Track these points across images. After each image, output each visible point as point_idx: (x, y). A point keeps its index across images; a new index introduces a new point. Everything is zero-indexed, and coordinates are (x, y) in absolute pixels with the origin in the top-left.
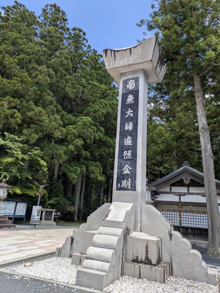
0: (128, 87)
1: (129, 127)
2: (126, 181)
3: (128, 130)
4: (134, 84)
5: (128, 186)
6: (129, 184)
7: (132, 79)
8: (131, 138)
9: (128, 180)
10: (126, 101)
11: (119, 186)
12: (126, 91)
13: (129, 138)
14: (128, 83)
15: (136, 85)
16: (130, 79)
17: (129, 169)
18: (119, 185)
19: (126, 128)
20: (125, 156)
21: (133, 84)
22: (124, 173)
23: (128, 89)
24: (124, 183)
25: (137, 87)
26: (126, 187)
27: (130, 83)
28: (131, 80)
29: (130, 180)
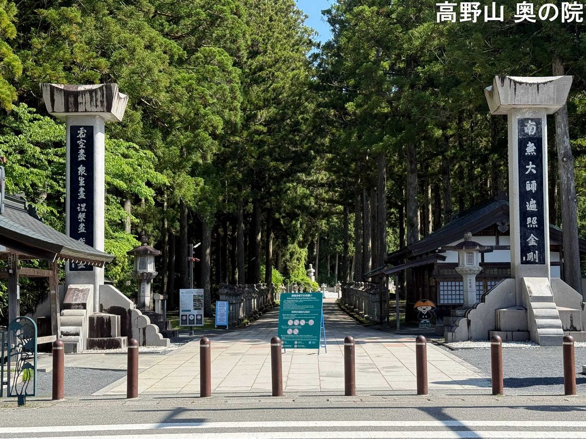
0: (526, 131)
1: (532, 186)
2: (532, 253)
3: (531, 191)
4: (535, 128)
5: (536, 259)
6: (536, 256)
7: (532, 120)
8: (535, 201)
9: (534, 253)
10: (526, 151)
11: (524, 260)
12: (524, 136)
13: (533, 202)
14: (526, 124)
15: (537, 130)
16: (528, 119)
17: (535, 239)
18: (524, 258)
19: (528, 189)
20: (530, 224)
21: (533, 128)
22: (530, 245)
23: (527, 134)
24: (530, 256)
25: (538, 133)
26: (532, 260)
27: (529, 125)
28: (530, 121)
29: (537, 252)
